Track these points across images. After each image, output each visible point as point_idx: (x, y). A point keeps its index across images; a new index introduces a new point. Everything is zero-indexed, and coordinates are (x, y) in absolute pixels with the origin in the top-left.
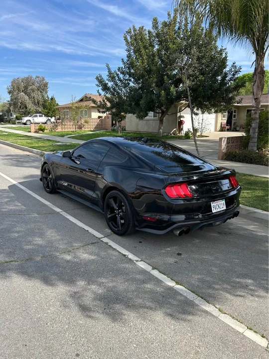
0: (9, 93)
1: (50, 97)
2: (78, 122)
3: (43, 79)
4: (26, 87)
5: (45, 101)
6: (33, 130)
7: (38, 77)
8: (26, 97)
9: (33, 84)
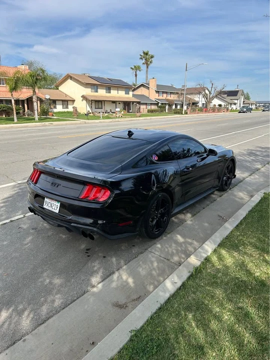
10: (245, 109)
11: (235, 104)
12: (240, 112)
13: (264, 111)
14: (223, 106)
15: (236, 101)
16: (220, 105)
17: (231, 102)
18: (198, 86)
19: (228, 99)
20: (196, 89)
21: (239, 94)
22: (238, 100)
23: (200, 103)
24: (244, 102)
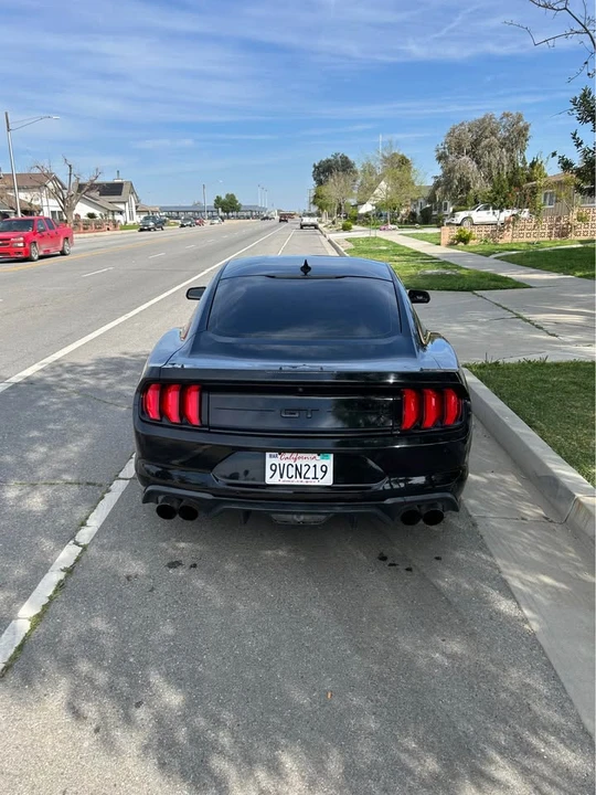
0: (440, 158)
1: (529, 161)
2: (558, 219)
3: (520, 118)
4: (476, 144)
5: (515, 171)
6: (445, 239)
7: (508, 116)
8: (473, 166)
9: (493, 133)
10: (152, 224)
11: (121, 212)
12: (142, 230)
13: (182, 226)
14: (99, 218)
15: (121, 207)
16: (91, 216)
17: (111, 207)
18: (38, 171)
19: (105, 200)
20: (31, 177)
21: (125, 190)
22: (124, 203)
23: (45, 209)
24: (137, 207)
